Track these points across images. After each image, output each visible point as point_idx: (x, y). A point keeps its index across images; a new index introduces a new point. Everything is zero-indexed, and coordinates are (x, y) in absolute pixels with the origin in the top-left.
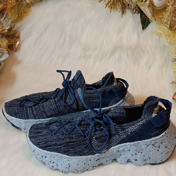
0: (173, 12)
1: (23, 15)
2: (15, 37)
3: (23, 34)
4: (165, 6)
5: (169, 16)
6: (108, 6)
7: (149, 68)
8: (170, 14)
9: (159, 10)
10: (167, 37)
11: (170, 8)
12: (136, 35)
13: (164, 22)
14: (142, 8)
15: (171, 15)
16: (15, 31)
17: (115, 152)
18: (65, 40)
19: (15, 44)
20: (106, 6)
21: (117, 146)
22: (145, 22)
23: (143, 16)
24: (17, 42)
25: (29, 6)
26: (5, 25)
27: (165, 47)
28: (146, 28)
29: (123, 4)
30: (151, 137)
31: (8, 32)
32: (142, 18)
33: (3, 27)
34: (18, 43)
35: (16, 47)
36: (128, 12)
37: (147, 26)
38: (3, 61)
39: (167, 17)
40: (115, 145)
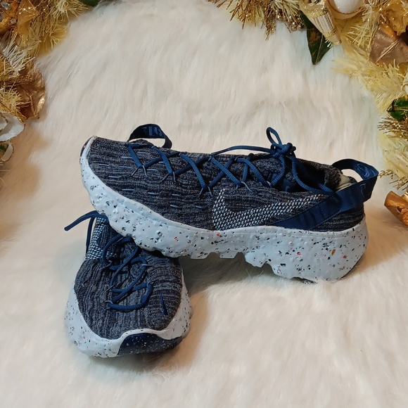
0: (377, 24)
1: (53, 41)
2: (34, 89)
3: (51, 82)
4: (360, 11)
5: (368, 33)
6: (236, 16)
7: (331, 145)
8: (371, 29)
9: (347, 21)
10: (366, 77)
11: (370, 15)
12: (299, 76)
13: (359, 44)
14: (311, 17)
15: (373, 30)
16: (35, 75)
17: (251, 237)
18: (145, 92)
19: (35, 105)
20: (233, 16)
21: (259, 227)
22: (318, 48)
23: (313, 34)
24: (40, 99)
25: (64, 19)
26: (13, 62)
27: (362, 99)
28: (320, 60)
29: (269, 11)
30: (326, 229)
31: (20, 78)
32: (311, 38)
33: (8, 66)
34: (42, 101)
35: (38, 110)
36: (281, 28)
37: (322, 56)
38: (11, 140)
39: (363, 35)
40: (257, 225)
